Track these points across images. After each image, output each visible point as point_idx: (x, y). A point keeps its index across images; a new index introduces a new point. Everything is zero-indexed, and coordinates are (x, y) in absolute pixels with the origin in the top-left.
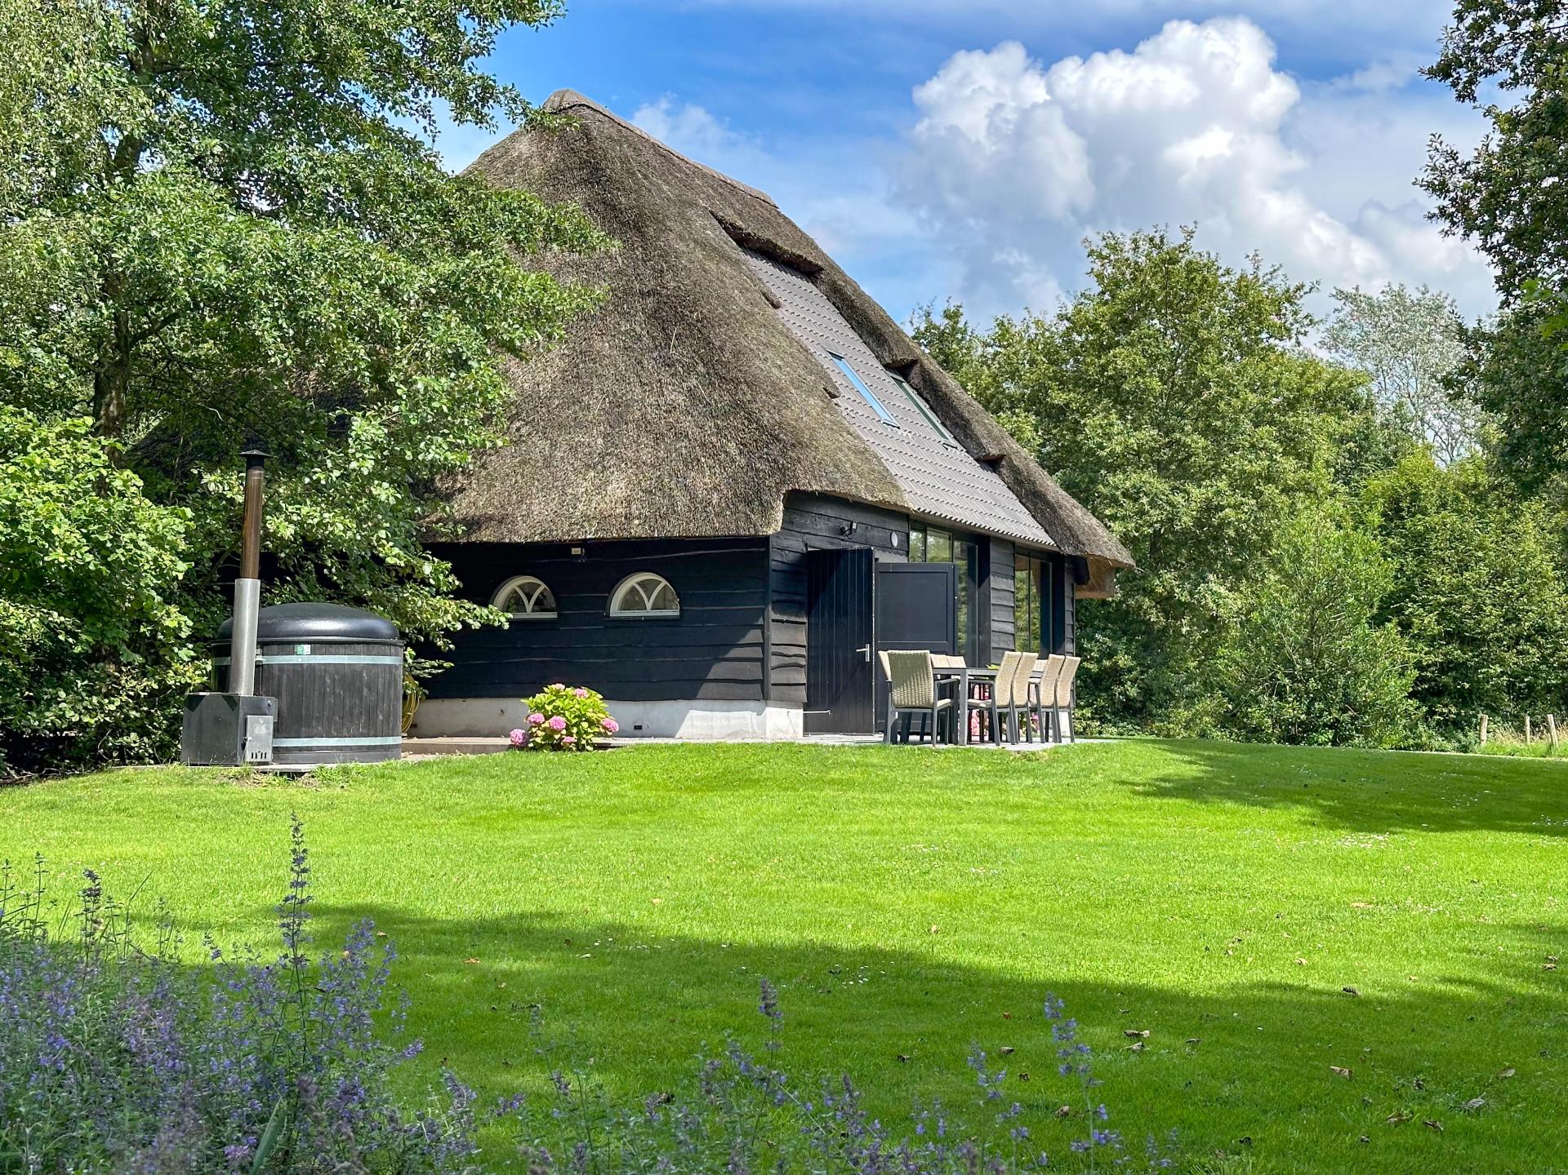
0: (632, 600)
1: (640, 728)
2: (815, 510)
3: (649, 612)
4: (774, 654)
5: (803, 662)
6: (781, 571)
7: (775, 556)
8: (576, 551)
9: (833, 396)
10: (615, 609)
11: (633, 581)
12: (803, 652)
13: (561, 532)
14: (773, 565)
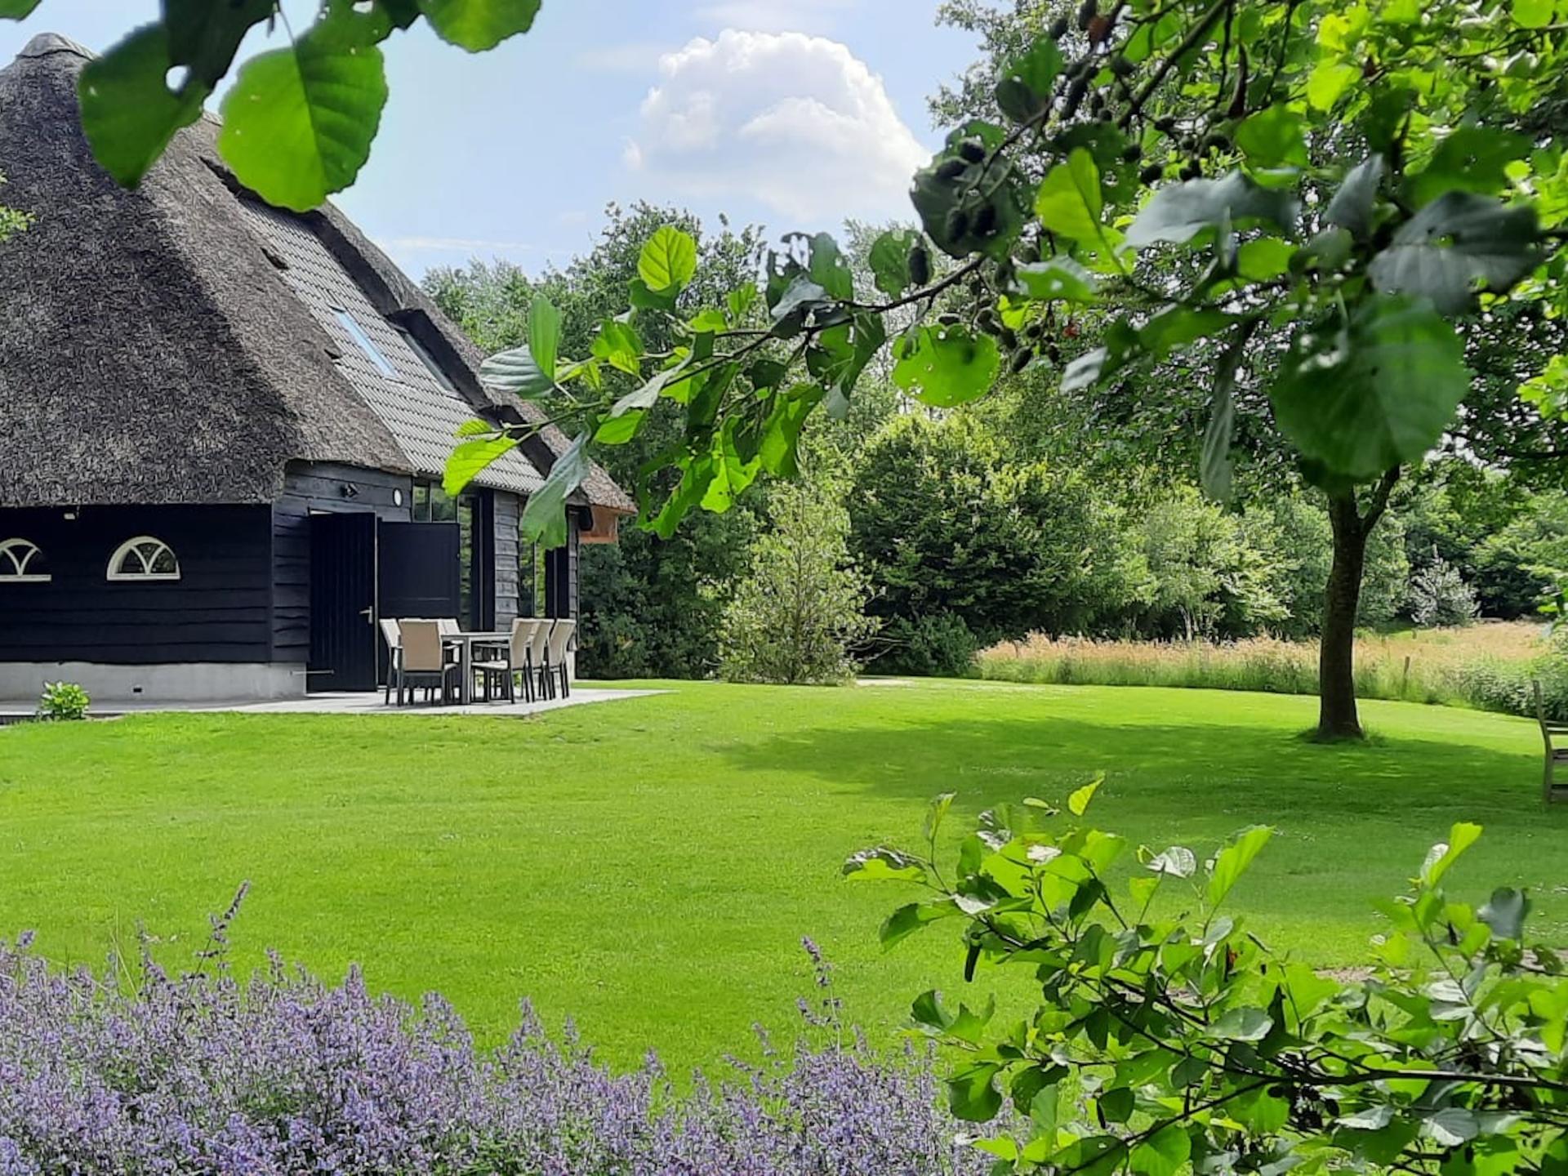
0: (131, 563)
1: (138, 690)
2: (318, 474)
3: (148, 575)
4: (278, 617)
5: (306, 623)
6: (283, 536)
7: (275, 520)
8: (69, 516)
9: (334, 357)
10: (112, 574)
11: (131, 545)
12: (307, 614)
13: (55, 497)
14: (274, 531)
